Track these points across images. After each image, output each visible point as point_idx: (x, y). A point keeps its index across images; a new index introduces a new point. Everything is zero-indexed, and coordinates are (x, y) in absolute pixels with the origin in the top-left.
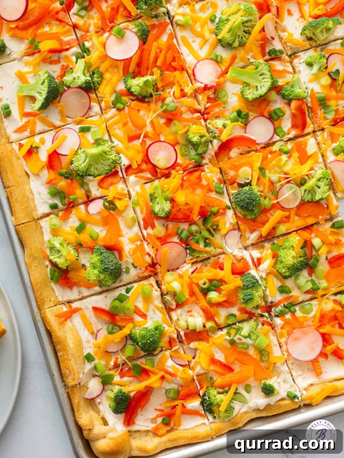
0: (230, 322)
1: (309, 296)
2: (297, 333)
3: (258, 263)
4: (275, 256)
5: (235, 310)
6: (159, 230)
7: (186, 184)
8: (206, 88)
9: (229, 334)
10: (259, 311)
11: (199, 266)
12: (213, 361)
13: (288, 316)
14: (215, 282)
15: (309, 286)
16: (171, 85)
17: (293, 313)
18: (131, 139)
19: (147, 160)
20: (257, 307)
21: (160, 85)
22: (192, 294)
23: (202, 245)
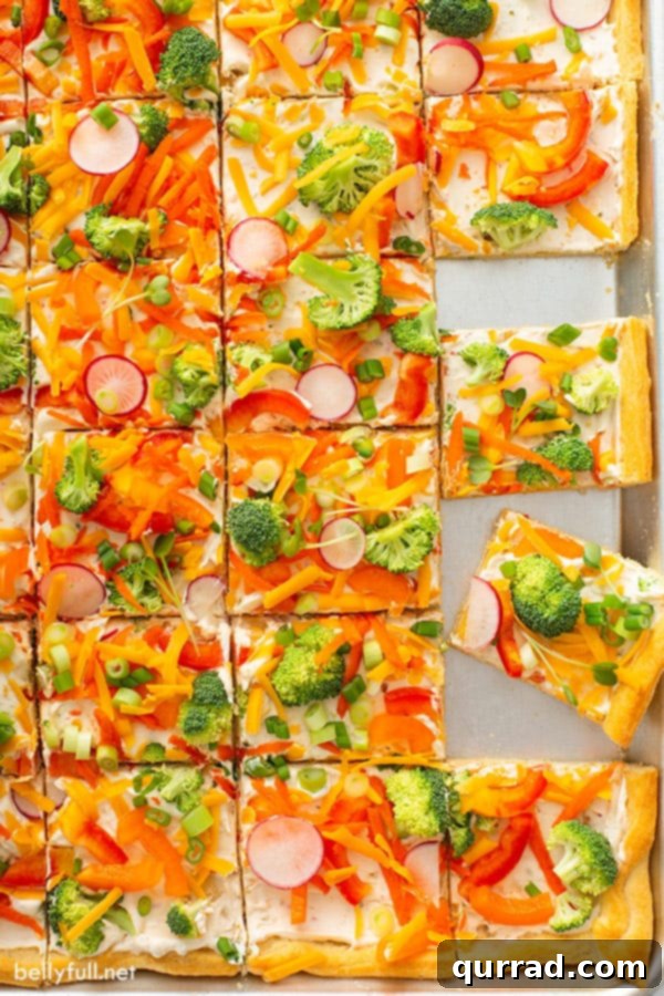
0: (151, 757)
1: (325, 754)
2: (276, 823)
3: (240, 657)
4: (278, 654)
5: (164, 738)
6: (64, 533)
7: (144, 459)
8: (242, 278)
9: (138, 783)
10: (215, 755)
11: (121, 626)
12: (91, 828)
13: (270, 783)
14: (139, 673)
15: (330, 735)
16: (177, 250)
17: (283, 780)
18: (67, 335)
19: (82, 386)
20: (212, 746)
21: (155, 245)
22: (90, 681)
23: (135, 590)
